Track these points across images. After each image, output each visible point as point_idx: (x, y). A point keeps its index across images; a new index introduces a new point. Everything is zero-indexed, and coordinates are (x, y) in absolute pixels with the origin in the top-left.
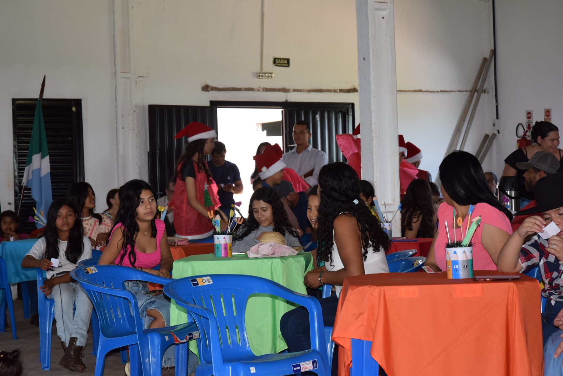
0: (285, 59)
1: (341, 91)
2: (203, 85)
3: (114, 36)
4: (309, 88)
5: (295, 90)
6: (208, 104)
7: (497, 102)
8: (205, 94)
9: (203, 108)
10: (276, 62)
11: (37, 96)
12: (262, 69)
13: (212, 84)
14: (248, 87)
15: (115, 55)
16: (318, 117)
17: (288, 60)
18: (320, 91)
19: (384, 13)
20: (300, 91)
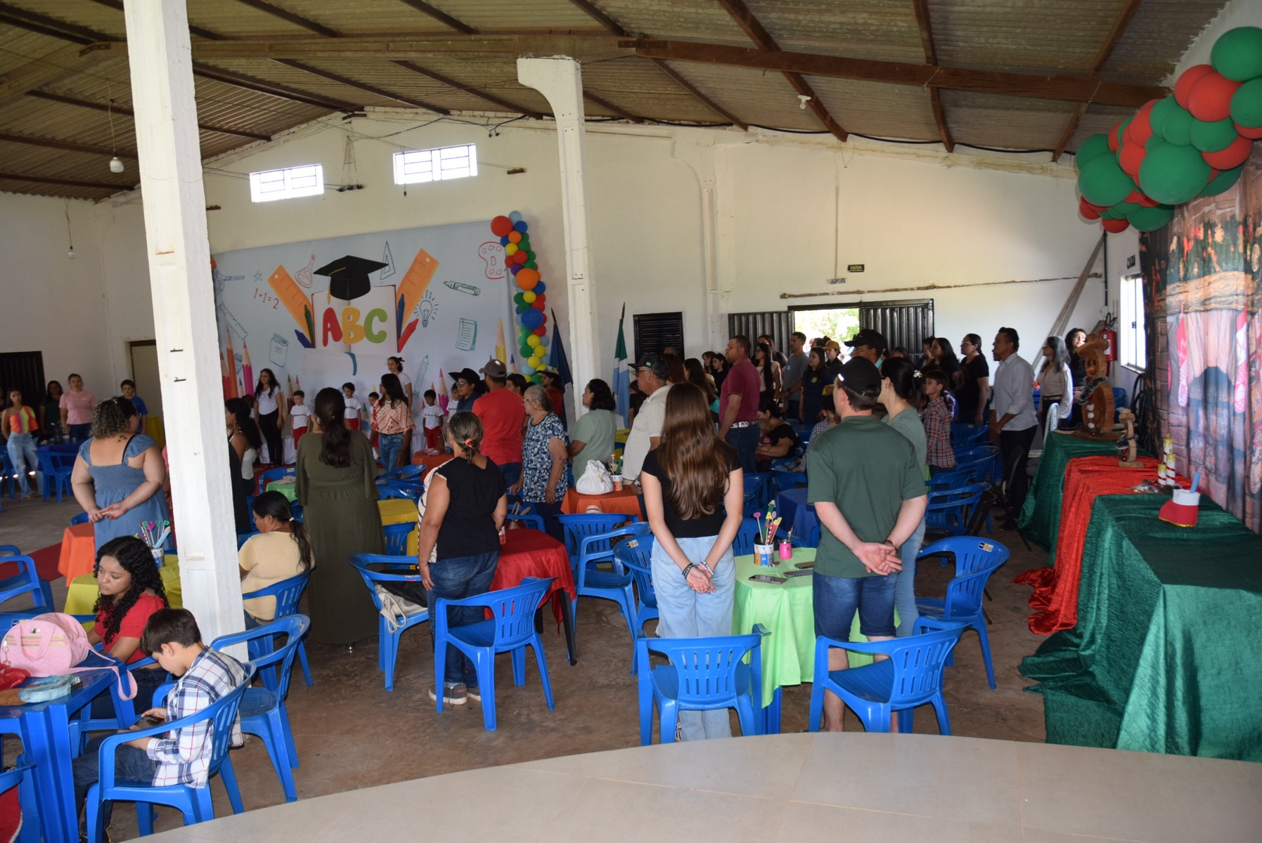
0: (859, 266)
1: (919, 289)
2: (782, 294)
3: (704, 263)
4: (884, 289)
5: (869, 292)
6: (786, 309)
7: (1106, 287)
8: (784, 301)
9: (780, 313)
10: (850, 268)
12: (836, 276)
13: (789, 292)
14: (823, 292)
15: (705, 277)
17: (863, 266)
18: (896, 290)
19: (582, 287)
20: (875, 292)
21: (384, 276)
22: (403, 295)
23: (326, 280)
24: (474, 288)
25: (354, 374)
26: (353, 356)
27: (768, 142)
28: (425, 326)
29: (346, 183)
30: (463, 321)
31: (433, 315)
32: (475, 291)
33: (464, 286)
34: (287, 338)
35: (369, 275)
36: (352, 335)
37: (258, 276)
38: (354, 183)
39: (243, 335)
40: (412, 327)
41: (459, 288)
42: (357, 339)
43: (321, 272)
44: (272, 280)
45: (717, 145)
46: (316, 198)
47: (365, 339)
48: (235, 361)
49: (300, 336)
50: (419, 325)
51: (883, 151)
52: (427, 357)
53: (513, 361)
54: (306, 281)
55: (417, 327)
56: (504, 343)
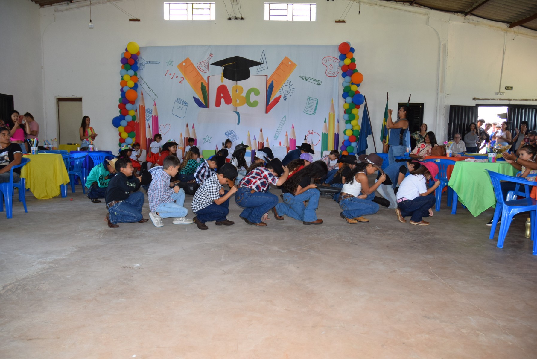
0: (510, 87)
1: (536, 100)
2: (473, 97)
3: (438, 80)
4: (521, 99)
5: (514, 100)
6: (475, 105)
8: (474, 101)
9: (473, 107)
10: (506, 88)
11: (407, 102)
12: (499, 91)
13: (477, 97)
14: (493, 98)
15: (438, 86)
16: (523, 111)
17: (512, 87)
18: (526, 100)
20: (516, 100)
21: (259, 70)
22: (272, 82)
23: (221, 69)
24: (317, 81)
25: (238, 124)
26: (238, 114)
27: (474, 24)
28: (285, 99)
29: (233, 15)
30: (309, 98)
31: (291, 94)
32: (319, 83)
33: (311, 79)
34: (187, 101)
35: (250, 68)
36: (238, 102)
37: (171, 63)
38: (239, 16)
39: (154, 97)
40: (277, 100)
41: (309, 80)
42: (242, 104)
43: (215, 64)
44: (180, 66)
45: (450, 22)
46: (210, 22)
47: (246, 104)
48: (146, 113)
49: (197, 101)
50: (282, 99)
51: (527, 35)
52: (285, 117)
53: (338, 122)
54: (203, 68)
55: (280, 100)
56: (334, 111)
